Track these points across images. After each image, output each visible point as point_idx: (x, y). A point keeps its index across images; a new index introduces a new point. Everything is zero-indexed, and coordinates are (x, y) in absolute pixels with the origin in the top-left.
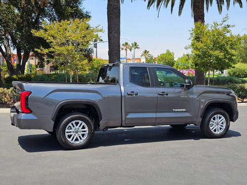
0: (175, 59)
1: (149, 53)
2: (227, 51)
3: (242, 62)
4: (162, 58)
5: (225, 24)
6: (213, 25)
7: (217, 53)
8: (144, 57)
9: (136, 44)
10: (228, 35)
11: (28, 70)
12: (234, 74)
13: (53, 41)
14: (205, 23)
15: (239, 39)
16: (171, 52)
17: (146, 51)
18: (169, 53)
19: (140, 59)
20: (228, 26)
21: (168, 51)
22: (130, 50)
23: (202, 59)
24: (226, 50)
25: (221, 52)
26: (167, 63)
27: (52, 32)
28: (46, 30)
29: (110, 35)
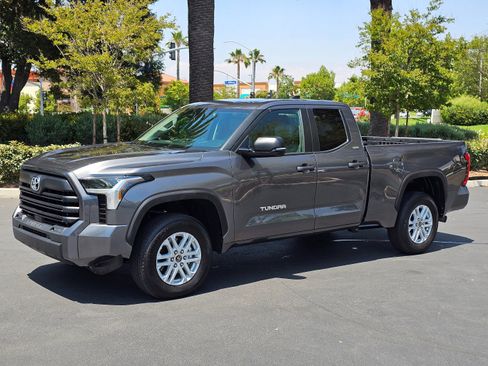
0: (336, 87)
1: (285, 73)
2: (437, 71)
3: (468, 93)
4: (310, 82)
5: (435, 14)
6: (410, 17)
7: (415, 74)
8: (274, 80)
9: (257, 53)
10: (440, 38)
11: (40, 102)
12: (451, 117)
13: (67, 42)
14: (393, 12)
15: (463, 47)
16: (329, 71)
17: (278, 67)
18: (324, 73)
19: (266, 84)
20: (441, 20)
21: (323, 69)
22: (247, 65)
23: (384, 87)
24: (433, 69)
25: (424, 73)
26: (320, 92)
27: (67, 24)
28: (52, 19)
29: (194, 33)
